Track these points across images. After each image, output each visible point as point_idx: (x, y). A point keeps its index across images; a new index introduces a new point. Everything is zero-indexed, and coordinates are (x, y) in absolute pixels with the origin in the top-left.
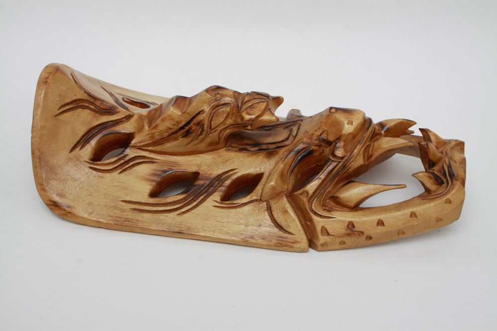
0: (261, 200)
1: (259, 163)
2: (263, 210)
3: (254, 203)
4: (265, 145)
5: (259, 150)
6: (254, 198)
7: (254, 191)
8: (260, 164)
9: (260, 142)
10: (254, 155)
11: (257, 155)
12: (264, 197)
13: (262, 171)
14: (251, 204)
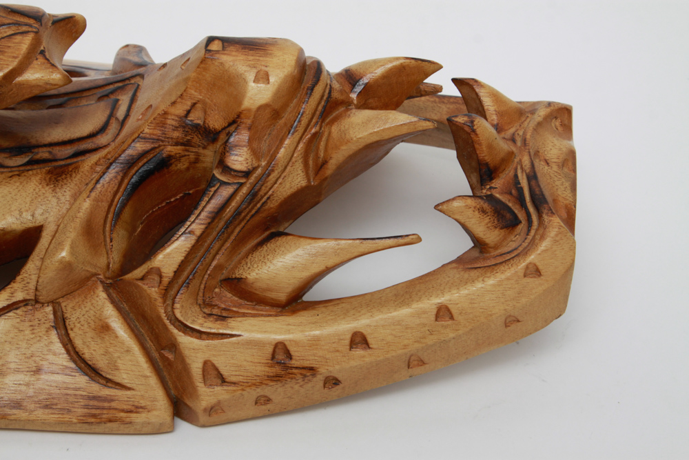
0: (37, 301)
1: (28, 200)
2: (43, 328)
3: (18, 311)
4: (45, 149)
5: (30, 163)
6: (20, 296)
7: (18, 278)
8: (32, 202)
9: (33, 141)
10: (15, 179)
11: (22, 179)
12: (44, 293)
13: (39, 220)
14: (11, 314)
